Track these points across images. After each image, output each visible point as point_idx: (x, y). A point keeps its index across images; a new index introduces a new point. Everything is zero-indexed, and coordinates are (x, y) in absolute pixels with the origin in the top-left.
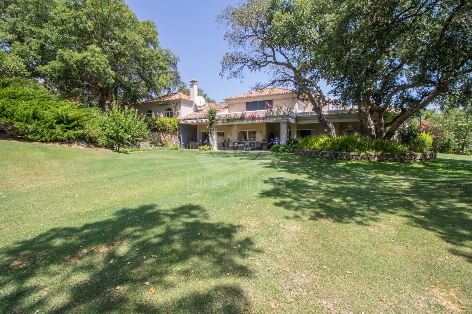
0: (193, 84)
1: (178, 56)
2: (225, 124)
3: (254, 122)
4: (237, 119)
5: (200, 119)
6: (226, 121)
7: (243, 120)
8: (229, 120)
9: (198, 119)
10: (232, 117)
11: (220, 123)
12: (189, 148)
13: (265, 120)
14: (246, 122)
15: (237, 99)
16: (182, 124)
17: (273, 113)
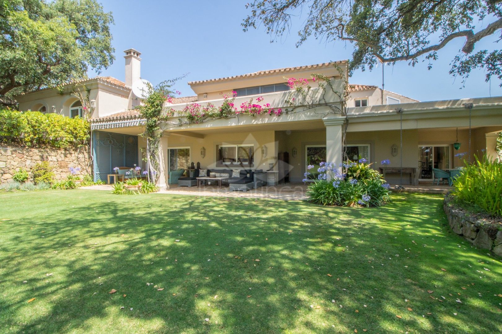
0: (131, 56)
1: (111, 13)
2: (183, 129)
3: (254, 122)
4: (212, 116)
5: (131, 118)
6: (186, 120)
7: (226, 117)
8: (192, 119)
9: (128, 119)
10: (201, 112)
11: (173, 126)
12: (112, 182)
13: (284, 115)
14: (232, 123)
15: (215, 82)
16: (95, 131)
17: (304, 99)
